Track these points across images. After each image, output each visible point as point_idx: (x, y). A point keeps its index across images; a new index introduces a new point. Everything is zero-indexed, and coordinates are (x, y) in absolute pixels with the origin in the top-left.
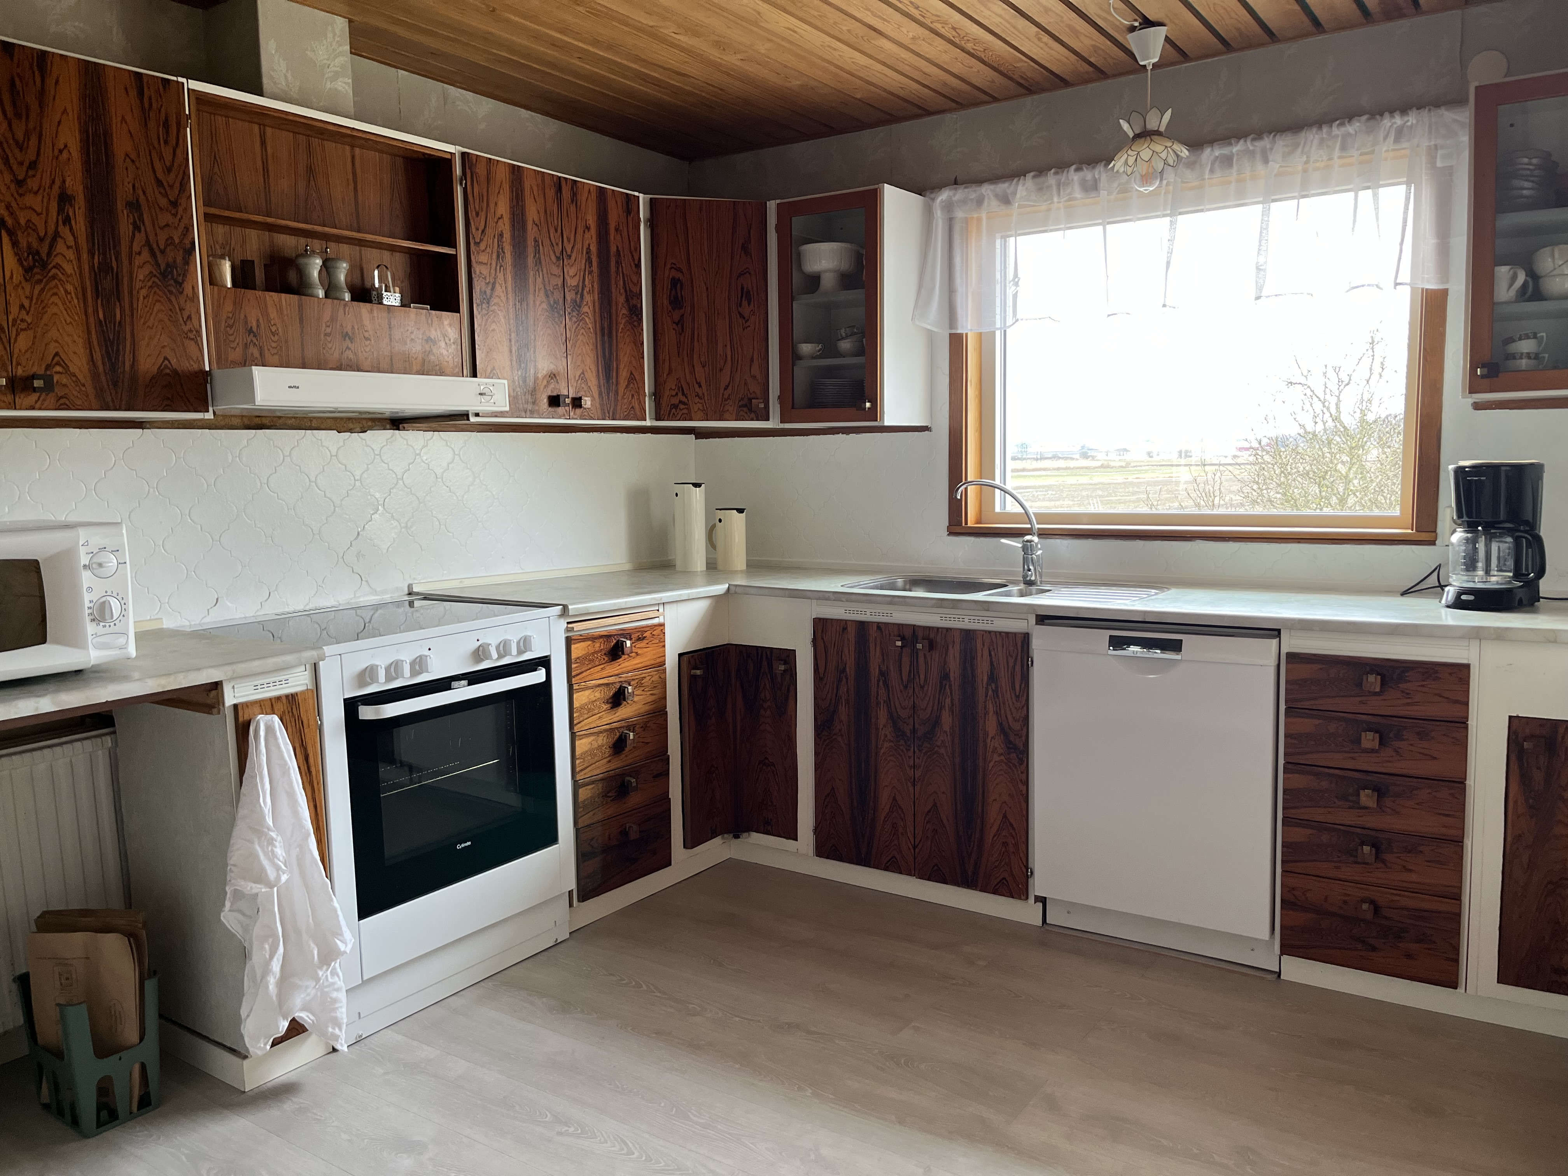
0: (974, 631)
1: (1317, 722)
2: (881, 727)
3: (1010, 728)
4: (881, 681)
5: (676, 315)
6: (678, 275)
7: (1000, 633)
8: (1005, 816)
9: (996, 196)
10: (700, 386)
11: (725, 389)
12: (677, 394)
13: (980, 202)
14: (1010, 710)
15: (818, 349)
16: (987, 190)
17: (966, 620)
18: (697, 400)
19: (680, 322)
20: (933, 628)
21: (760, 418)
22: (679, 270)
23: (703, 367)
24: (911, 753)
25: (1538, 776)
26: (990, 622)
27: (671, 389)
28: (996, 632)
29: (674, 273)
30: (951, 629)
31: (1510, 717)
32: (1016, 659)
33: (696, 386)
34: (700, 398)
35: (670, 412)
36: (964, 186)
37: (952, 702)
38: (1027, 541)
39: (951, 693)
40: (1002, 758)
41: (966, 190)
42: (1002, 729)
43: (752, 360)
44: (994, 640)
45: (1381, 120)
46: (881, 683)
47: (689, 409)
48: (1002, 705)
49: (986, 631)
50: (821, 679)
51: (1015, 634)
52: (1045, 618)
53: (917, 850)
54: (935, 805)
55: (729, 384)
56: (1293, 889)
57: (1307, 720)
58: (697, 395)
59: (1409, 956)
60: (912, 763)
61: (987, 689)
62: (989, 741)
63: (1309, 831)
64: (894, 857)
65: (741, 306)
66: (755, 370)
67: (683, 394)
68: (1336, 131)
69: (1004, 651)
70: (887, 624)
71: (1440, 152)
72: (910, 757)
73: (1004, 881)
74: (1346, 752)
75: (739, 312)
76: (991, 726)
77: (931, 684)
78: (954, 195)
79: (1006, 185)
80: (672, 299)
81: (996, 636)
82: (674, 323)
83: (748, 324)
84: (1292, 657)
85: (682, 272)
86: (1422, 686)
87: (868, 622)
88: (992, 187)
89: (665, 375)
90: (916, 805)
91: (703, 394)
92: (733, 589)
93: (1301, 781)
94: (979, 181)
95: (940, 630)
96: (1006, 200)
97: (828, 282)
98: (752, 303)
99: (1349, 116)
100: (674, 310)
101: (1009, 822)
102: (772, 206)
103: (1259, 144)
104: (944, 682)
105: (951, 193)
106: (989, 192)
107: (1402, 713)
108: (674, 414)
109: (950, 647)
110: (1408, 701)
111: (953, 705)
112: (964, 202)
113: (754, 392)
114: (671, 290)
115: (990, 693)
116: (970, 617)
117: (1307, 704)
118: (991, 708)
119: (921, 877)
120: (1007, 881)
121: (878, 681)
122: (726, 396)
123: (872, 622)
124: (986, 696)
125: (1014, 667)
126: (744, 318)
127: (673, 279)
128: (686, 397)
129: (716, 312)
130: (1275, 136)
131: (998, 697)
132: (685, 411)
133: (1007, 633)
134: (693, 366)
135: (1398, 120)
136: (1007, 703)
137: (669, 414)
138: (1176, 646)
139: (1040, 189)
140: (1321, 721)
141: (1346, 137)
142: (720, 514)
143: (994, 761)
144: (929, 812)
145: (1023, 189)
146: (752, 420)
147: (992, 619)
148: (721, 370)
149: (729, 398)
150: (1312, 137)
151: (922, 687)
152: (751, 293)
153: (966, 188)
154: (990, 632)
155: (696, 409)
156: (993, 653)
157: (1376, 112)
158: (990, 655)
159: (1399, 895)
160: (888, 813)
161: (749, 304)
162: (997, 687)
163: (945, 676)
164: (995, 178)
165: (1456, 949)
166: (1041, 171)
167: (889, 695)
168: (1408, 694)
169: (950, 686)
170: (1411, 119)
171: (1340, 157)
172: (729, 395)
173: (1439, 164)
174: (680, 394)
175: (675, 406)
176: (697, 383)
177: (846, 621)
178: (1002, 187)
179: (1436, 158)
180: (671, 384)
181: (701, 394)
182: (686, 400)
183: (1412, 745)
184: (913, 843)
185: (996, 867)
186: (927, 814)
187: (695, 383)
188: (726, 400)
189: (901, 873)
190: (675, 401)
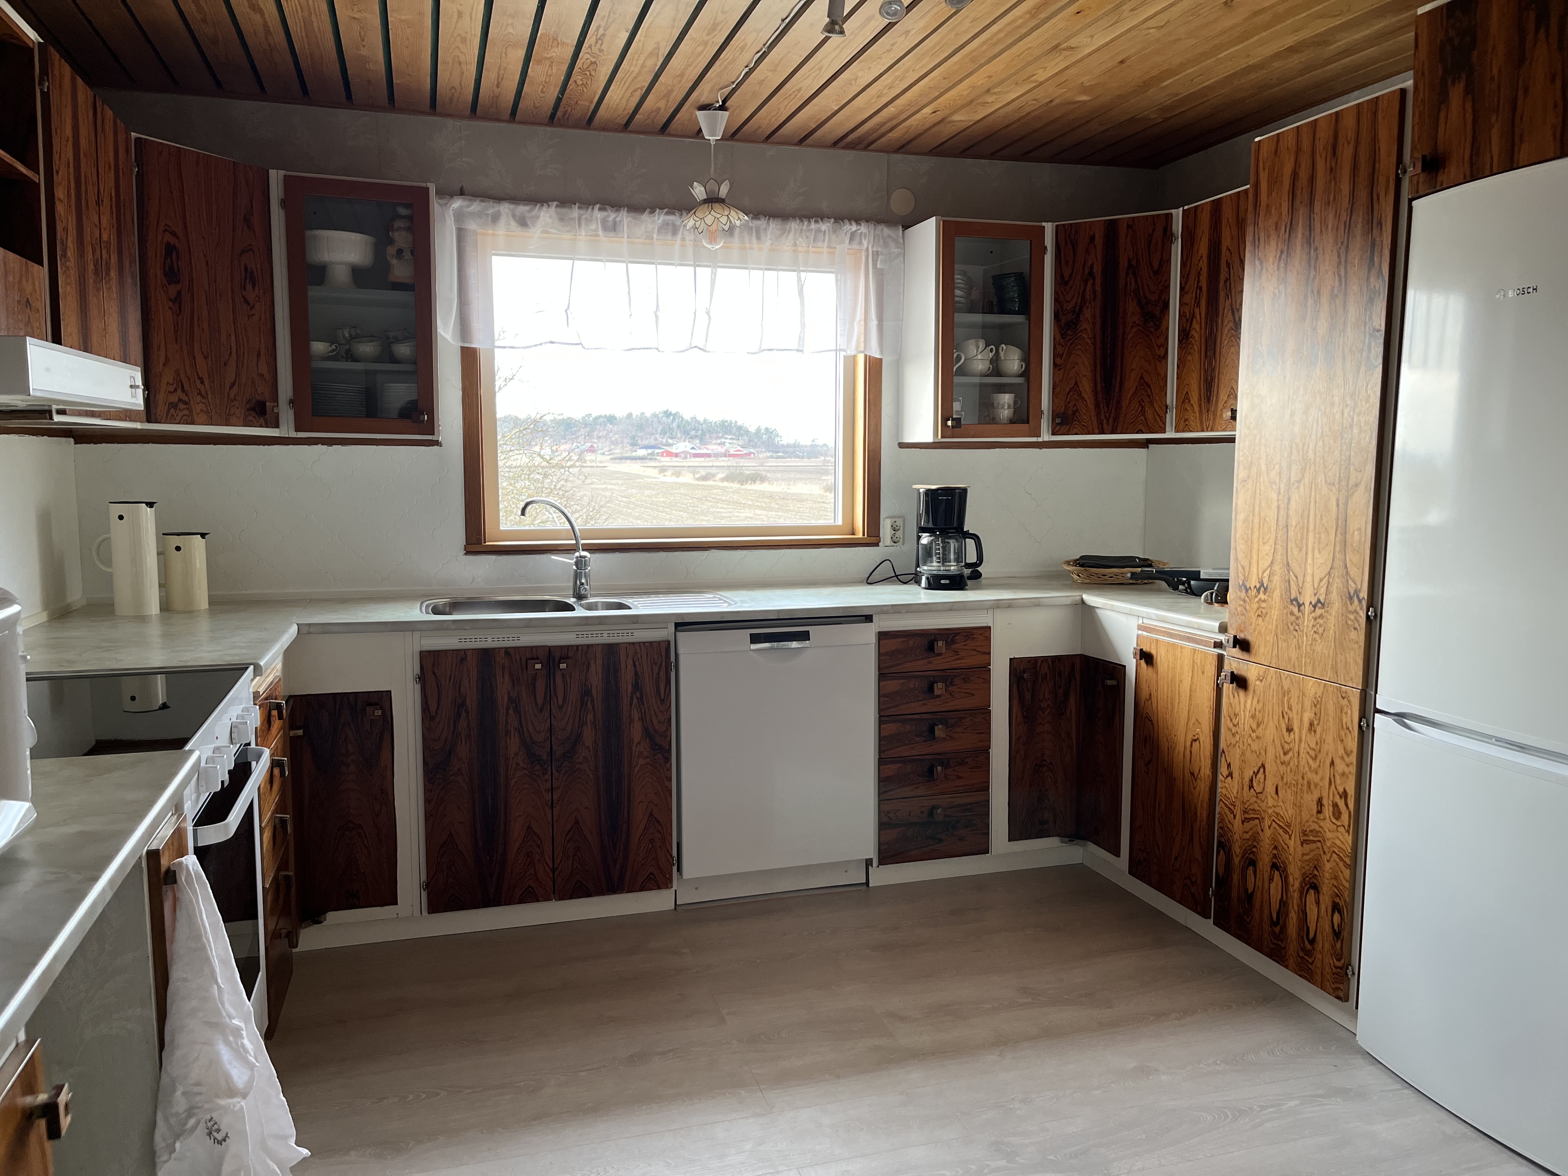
0: (617, 645)
1: (902, 681)
2: (512, 756)
3: (656, 731)
4: (512, 709)
5: (173, 290)
6: (172, 240)
7: (644, 643)
8: (651, 815)
9: (514, 216)
10: (202, 382)
11: (231, 388)
12: (175, 390)
13: (495, 218)
14: (656, 714)
15: (330, 349)
16: (505, 208)
17: (605, 635)
18: (199, 398)
19: (177, 299)
20: (572, 646)
21: (269, 425)
22: (173, 234)
23: (206, 358)
24: (548, 776)
25: (1028, 696)
26: (630, 634)
27: (168, 383)
28: (640, 643)
29: (168, 238)
30: (592, 645)
31: (1011, 659)
32: (661, 665)
33: (198, 382)
34: (203, 397)
35: (168, 412)
36: (480, 199)
37: (594, 716)
38: (581, 557)
39: (593, 708)
40: (648, 760)
41: (483, 204)
42: (648, 733)
43: (259, 355)
44: (638, 651)
45: (844, 226)
46: (511, 711)
47: (190, 410)
48: (647, 710)
49: (629, 643)
50: (432, 718)
51: (659, 642)
52: (684, 624)
53: (556, 873)
54: (577, 822)
55: (235, 381)
56: (888, 812)
57: (895, 681)
58: (200, 394)
59: (961, 839)
60: (549, 785)
61: (632, 698)
62: (634, 748)
63: (898, 766)
64: (530, 887)
65: (245, 289)
66: (264, 369)
67: (183, 390)
68: (813, 226)
69: (649, 660)
70: (517, 649)
71: (880, 257)
72: (546, 781)
73: (652, 876)
74: (920, 700)
75: (243, 297)
76: (637, 731)
77: (570, 703)
78: (468, 207)
79: (527, 208)
80: (167, 269)
81: (640, 646)
82: (170, 300)
83: (253, 312)
84: (882, 636)
85: (178, 238)
86: (965, 645)
87: (494, 649)
88: (512, 206)
89: (161, 364)
90: (555, 829)
91: (207, 393)
92: (305, 630)
93: (891, 728)
94: (499, 198)
95: (580, 648)
96: (523, 223)
97: (341, 275)
98: (256, 287)
99: (820, 216)
100: (169, 284)
101: (656, 819)
102: (276, 177)
103: (756, 223)
104: (586, 699)
105: (466, 203)
106: (507, 210)
107: (953, 666)
108: (173, 415)
109: (592, 662)
110: (957, 657)
111: (595, 720)
112: (479, 215)
113: (262, 393)
114: (166, 258)
115: (635, 700)
116: (609, 632)
117: (893, 670)
118: (636, 716)
119: (561, 898)
120: (654, 875)
121: (508, 709)
122: (232, 395)
123: (499, 648)
124: (631, 705)
125: (658, 674)
126: (248, 304)
127: (168, 245)
128: (187, 395)
129: (218, 293)
130: (769, 219)
131: (643, 704)
132: (186, 412)
133: (651, 643)
134: (194, 358)
135: (854, 227)
136: (652, 709)
137: (167, 414)
138: (805, 636)
139: (561, 219)
140: (904, 681)
141: (818, 231)
142: (176, 541)
143: (639, 765)
144: (569, 831)
145: (547, 216)
146: (261, 426)
147: (632, 631)
148: (225, 364)
149: (235, 399)
150: (794, 225)
151: (560, 707)
152: (255, 274)
153: (482, 201)
154: (633, 644)
155: (199, 410)
156: (637, 663)
157: (840, 218)
158: (634, 665)
159: (955, 797)
160: (522, 844)
161: (254, 287)
162: (641, 695)
163: (586, 692)
164: (514, 199)
165: (987, 825)
166: (565, 202)
167: (521, 721)
168: (957, 652)
169: (593, 701)
170: (863, 228)
171: (812, 247)
172: (235, 395)
173: (879, 266)
174: (179, 391)
175: (172, 405)
176: (199, 378)
177: (465, 650)
178: (522, 209)
179: (877, 261)
180: (168, 377)
181: (203, 393)
182: (186, 399)
183: (959, 688)
184: (551, 867)
185: (643, 865)
186: (567, 834)
187: (196, 378)
188: (232, 401)
189: (538, 901)
190: (174, 398)
